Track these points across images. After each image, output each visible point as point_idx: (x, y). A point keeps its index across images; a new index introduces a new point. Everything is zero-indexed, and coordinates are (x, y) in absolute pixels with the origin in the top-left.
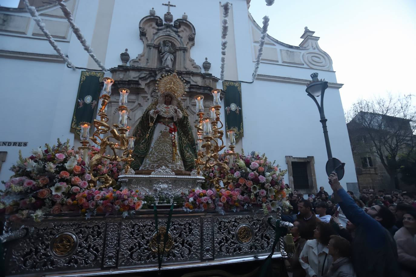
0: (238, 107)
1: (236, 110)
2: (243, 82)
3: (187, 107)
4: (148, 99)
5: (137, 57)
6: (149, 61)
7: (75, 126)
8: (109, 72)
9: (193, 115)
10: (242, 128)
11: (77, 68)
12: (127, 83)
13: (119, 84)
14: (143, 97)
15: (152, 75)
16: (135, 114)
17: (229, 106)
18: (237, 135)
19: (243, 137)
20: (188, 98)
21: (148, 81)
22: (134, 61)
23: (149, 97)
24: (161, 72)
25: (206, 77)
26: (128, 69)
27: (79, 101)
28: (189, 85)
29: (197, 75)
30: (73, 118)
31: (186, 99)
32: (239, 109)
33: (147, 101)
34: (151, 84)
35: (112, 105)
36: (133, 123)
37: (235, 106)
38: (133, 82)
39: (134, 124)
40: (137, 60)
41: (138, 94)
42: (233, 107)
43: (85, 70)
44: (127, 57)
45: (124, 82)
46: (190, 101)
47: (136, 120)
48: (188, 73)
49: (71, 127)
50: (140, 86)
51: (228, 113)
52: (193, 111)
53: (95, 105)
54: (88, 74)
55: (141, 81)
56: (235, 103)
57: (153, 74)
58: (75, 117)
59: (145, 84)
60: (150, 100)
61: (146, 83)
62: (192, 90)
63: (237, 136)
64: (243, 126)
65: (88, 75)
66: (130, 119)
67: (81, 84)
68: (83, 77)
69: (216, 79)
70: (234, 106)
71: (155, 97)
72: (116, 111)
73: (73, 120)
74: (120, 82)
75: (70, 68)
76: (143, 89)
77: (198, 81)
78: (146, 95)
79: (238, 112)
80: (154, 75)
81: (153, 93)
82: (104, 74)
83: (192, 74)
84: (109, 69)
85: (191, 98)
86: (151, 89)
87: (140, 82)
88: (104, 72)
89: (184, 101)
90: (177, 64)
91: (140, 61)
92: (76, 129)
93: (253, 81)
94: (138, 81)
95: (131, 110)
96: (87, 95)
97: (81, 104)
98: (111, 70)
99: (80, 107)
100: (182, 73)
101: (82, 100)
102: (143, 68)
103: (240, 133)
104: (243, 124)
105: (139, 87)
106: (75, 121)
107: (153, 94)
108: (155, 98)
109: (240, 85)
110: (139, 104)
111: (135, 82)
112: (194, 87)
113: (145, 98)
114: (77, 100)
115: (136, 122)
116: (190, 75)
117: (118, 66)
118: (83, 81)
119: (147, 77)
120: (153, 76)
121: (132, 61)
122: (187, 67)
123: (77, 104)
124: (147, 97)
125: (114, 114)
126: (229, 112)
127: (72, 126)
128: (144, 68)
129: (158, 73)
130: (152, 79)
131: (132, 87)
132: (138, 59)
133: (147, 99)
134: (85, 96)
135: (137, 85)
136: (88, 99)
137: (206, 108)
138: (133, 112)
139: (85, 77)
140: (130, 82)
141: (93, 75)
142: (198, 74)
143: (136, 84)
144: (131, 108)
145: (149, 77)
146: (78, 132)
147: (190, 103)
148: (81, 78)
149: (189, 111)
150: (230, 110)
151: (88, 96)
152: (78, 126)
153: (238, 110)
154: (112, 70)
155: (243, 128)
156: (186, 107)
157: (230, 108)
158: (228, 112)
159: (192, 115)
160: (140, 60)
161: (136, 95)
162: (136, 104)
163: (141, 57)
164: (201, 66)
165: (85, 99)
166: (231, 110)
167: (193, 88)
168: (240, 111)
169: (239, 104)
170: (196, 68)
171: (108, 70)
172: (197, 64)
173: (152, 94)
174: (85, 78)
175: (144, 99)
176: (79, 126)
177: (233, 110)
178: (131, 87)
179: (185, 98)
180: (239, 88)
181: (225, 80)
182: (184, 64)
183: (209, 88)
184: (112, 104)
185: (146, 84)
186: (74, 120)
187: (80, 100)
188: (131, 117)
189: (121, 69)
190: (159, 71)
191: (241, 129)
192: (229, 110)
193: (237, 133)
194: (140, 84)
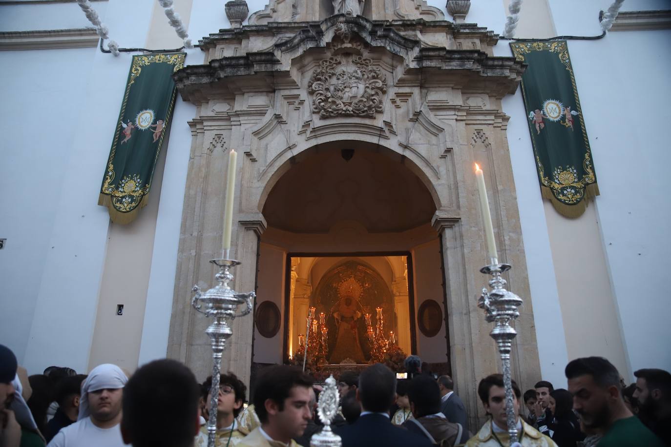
0: (569, 109)
1: (564, 118)
2: (571, 38)
3: (414, 115)
4: (302, 102)
5: (267, 6)
6: (299, 10)
7: (110, 190)
8: (199, 49)
9: (436, 135)
10: (589, 170)
11: (122, 50)
12: (242, 62)
13: (222, 67)
14: (286, 97)
15: (310, 34)
16: (267, 145)
17: (540, 108)
18: (576, 192)
19: (598, 194)
20: (416, 91)
21: (300, 52)
22: (261, 16)
23: (304, 94)
24: (332, 26)
25: (462, 31)
26: (245, 31)
27: (125, 126)
28: (416, 52)
29: (435, 26)
30: (108, 167)
31: (409, 95)
32: (572, 115)
33: (297, 109)
34: (308, 60)
35: (205, 128)
36: (262, 169)
37: (557, 105)
38: (258, 58)
39: (265, 172)
40: (268, 11)
41: (274, 91)
42: (553, 110)
43: (141, 53)
44: (242, 7)
45: (234, 62)
46: (423, 97)
47: (269, 161)
48: (408, 25)
49: (102, 192)
50: (278, 67)
51: (538, 128)
52: (434, 126)
53: (161, 132)
54: (146, 61)
55: (279, 52)
56: (557, 99)
57: (312, 33)
58: (111, 167)
59: (290, 62)
60: (306, 103)
61: (293, 58)
62: (427, 63)
63: (578, 196)
64: (591, 162)
65: (147, 64)
66: (254, 160)
67: (130, 84)
68: (137, 70)
69: (491, 37)
70: (554, 106)
71: (321, 92)
72: (214, 143)
73: (107, 172)
74: (224, 62)
75: (109, 52)
76: (287, 74)
77: (441, 40)
78: (295, 92)
79: (569, 124)
80: (314, 34)
81: (316, 83)
82: (185, 57)
83: (420, 27)
84: (197, 44)
85: (424, 91)
86: (309, 75)
87: (278, 54)
88: (185, 51)
89: (406, 101)
90: (374, 9)
91: (275, 14)
92: (112, 196)
93: (604, 33)
94: (272, 54)
95: (255, 133)
96: (142, 110)
97: (128, 132)
98: (202, 44)
99: (126, 140)
100: (391, 25)
101: (130, 123)
102: (283, 25)
103: (588, 184)
104: (590, 156)
105: (274, 70)
106: (111, 177)
107: (313, 86)
108: (321, 94)
109: (565, 49)
110: (278, 117)
111: (263, 58)
112: (432, 53)
113: (291, 99)
114: (119, 123)
115: (271, 164)
116: (414, 30)
117: (220, 31)
118: (136, 79)
119: (296, 41)
120: (312, 39)
121: (254, 16)
122: (403, 12)
123: (120, 133)
124: (297, 97)
125: (211, 151)
126: (542, 125)
127: (104, 189)
128: (286, 25)
129: (327, 29)
130: (310, 45)
131: (256, 73)
132: (270, 8)
133: (297, 101)
134: (139, 113)
135: (269, 66)
136: (145, 119)
137: (471, 114)
138: (260, 139)
139: (140, 69)
140: (251, 58)
141: (159, 60)
142: (437, 24)
143: (266, 62)
144: (256, 129)
145: (302, 41)
146: (118, 205)
147: (422, 104)
148: (131, 72)
149: (423, 125)
150: (545, 120)
151: (144, 111)
152: (117, 188)
153: (568, 117)
154: (206, 43)
155: (593, 169)
156: (411, 116)
157: (544, 114)
158: (537, 125)
159: (433, 137)
160: (274, 11)
161: (268, 96)
162: (269, 116)
163: (278, 4)
164: (444, 9)
165: (137, 119)
166: (548, 120)
167: (429, 58)
168: (578, 121)
169: (571, 100)
170: (428, 14)
171: (196, 46)
172: (429, 4)
173: (310, 86)
174: (140, 72)
175: (290, 103)
176: (120, 189)
177: (551, 119)
178: (253, 73)
179: (406, 90)
180: (563, 56)
181: (518, 40)
182: (395, 5)
183: (476, 55)
184: (205, 124)
185: (294, 62)
186: (110, 174)
187: (127, 123)
188: (255, 155)
189: (226, 37)
190: (329, 24)
191: (586, 173)
192: (541, 119)
193: (574, 185)
194: (277, 62)
